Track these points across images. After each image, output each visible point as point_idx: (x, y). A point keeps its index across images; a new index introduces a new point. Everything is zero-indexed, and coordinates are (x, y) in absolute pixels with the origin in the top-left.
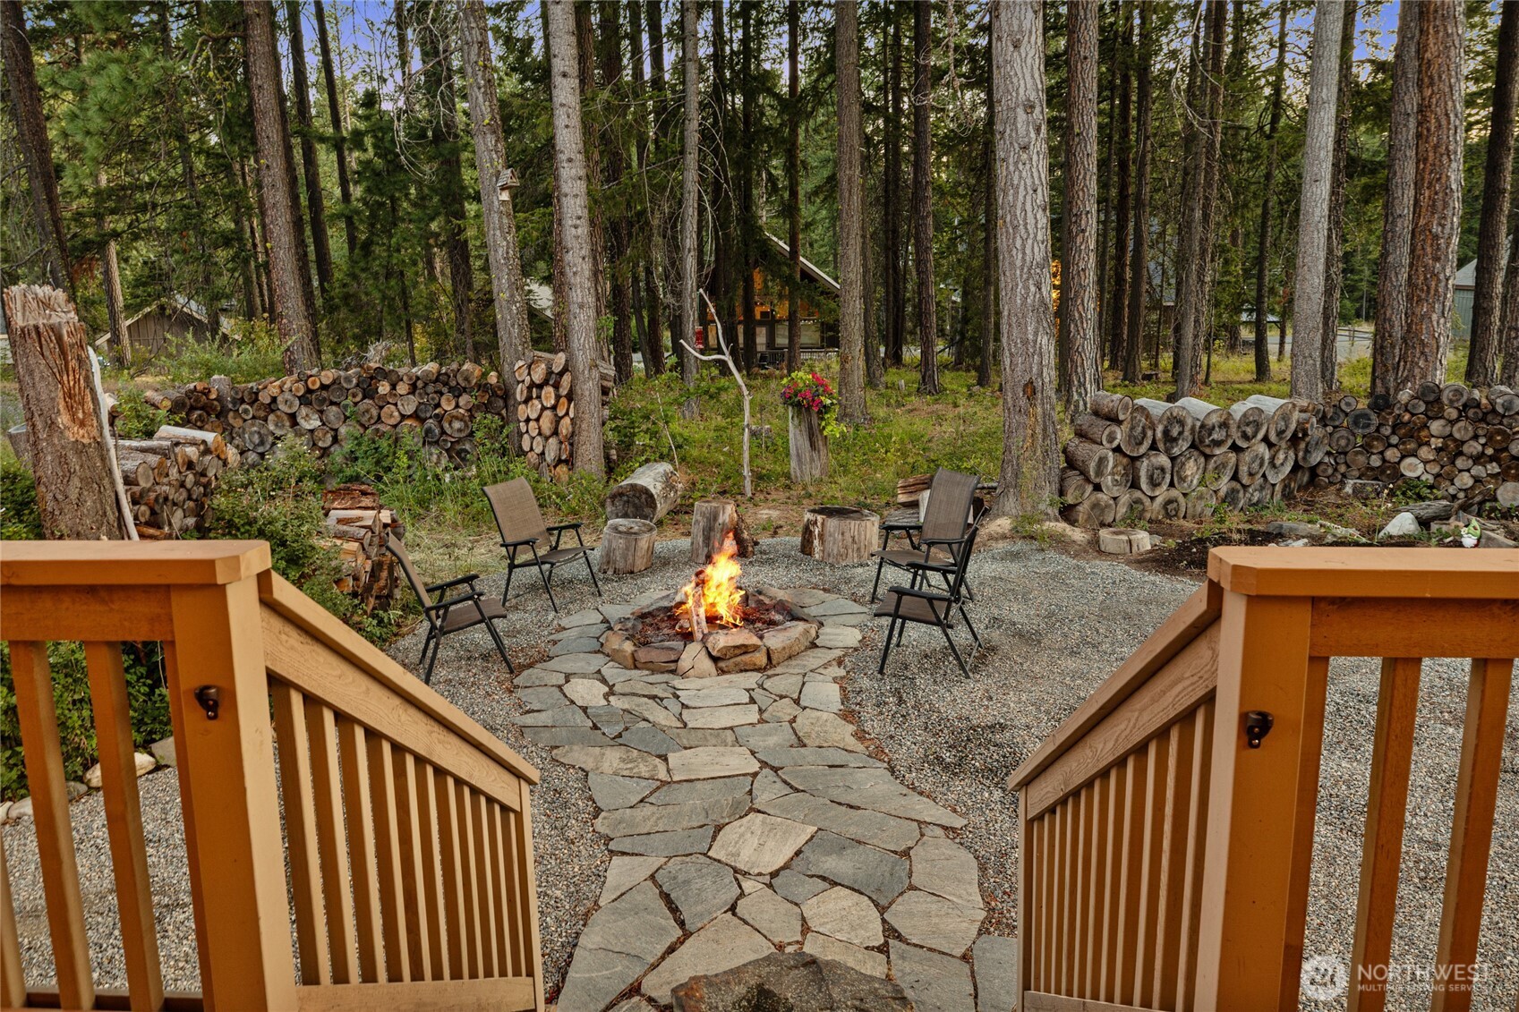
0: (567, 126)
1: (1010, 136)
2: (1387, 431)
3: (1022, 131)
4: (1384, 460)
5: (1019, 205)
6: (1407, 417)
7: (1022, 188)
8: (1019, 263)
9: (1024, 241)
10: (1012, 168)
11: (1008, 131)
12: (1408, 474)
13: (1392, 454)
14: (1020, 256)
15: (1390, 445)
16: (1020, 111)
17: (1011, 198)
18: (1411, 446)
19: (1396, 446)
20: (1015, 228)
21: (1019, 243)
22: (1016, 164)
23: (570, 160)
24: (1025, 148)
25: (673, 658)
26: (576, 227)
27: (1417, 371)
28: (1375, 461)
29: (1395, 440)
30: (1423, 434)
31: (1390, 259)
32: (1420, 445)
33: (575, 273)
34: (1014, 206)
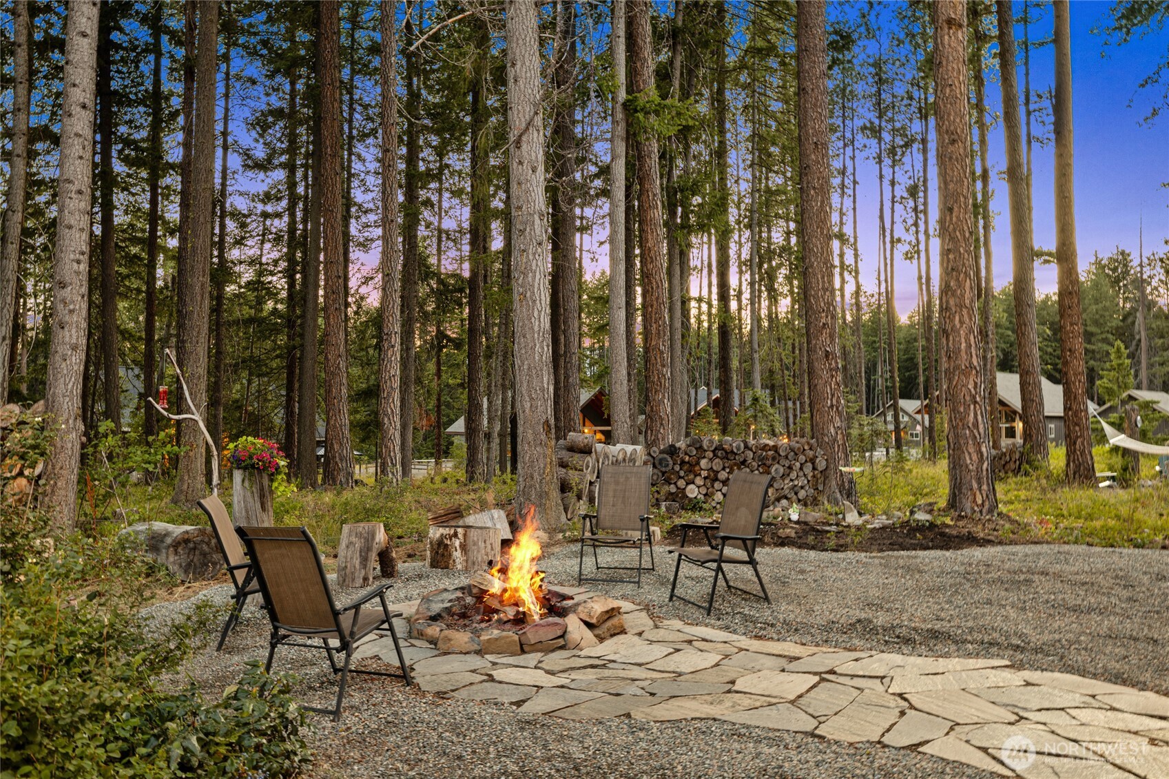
0: (81, 158)
1: (530, 234)
2: (677, 468)
3: (538, 232)
4: (678, 488)
5: (536, 285)
6: (687, 458)
7: (538, 274)
8: (536, 328)
9: (540, 312)
10: (531, 257)
11: (528, 229)
12: (691, 496)
13: (681, 483)
14: (537, 323)
15: (681, 477)
16: (536, 217)
17: (530, 279)
18: (691, 477)
19: (683, 478)
20: (534, 301)
21: (536, 314)
22: (534, 254)
23: (80, 192)
24: (540, 244)
25: (559, 633)
26: (78, 262)
27: (660, 436)
28: (673, 489)
29: (682, 473)
30: (697, 468)
31: (571, 380)
32: (696, 476)
33: (71, 311)
34: (533, 286)
